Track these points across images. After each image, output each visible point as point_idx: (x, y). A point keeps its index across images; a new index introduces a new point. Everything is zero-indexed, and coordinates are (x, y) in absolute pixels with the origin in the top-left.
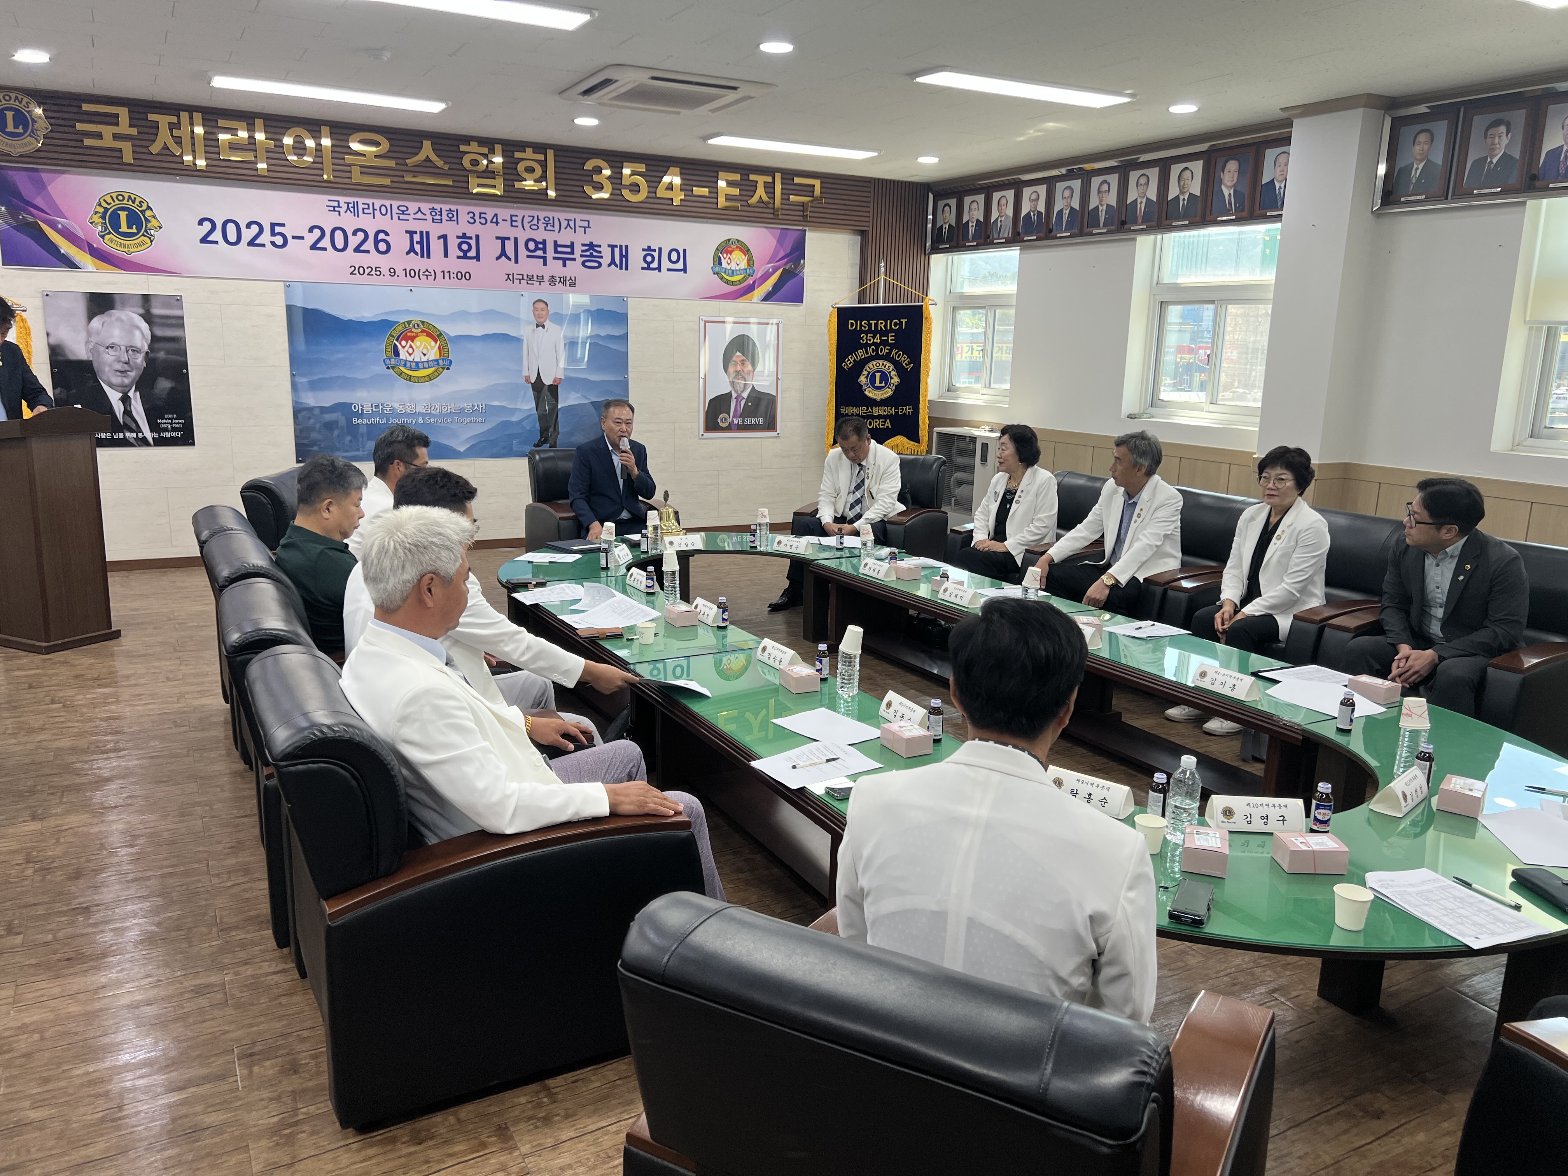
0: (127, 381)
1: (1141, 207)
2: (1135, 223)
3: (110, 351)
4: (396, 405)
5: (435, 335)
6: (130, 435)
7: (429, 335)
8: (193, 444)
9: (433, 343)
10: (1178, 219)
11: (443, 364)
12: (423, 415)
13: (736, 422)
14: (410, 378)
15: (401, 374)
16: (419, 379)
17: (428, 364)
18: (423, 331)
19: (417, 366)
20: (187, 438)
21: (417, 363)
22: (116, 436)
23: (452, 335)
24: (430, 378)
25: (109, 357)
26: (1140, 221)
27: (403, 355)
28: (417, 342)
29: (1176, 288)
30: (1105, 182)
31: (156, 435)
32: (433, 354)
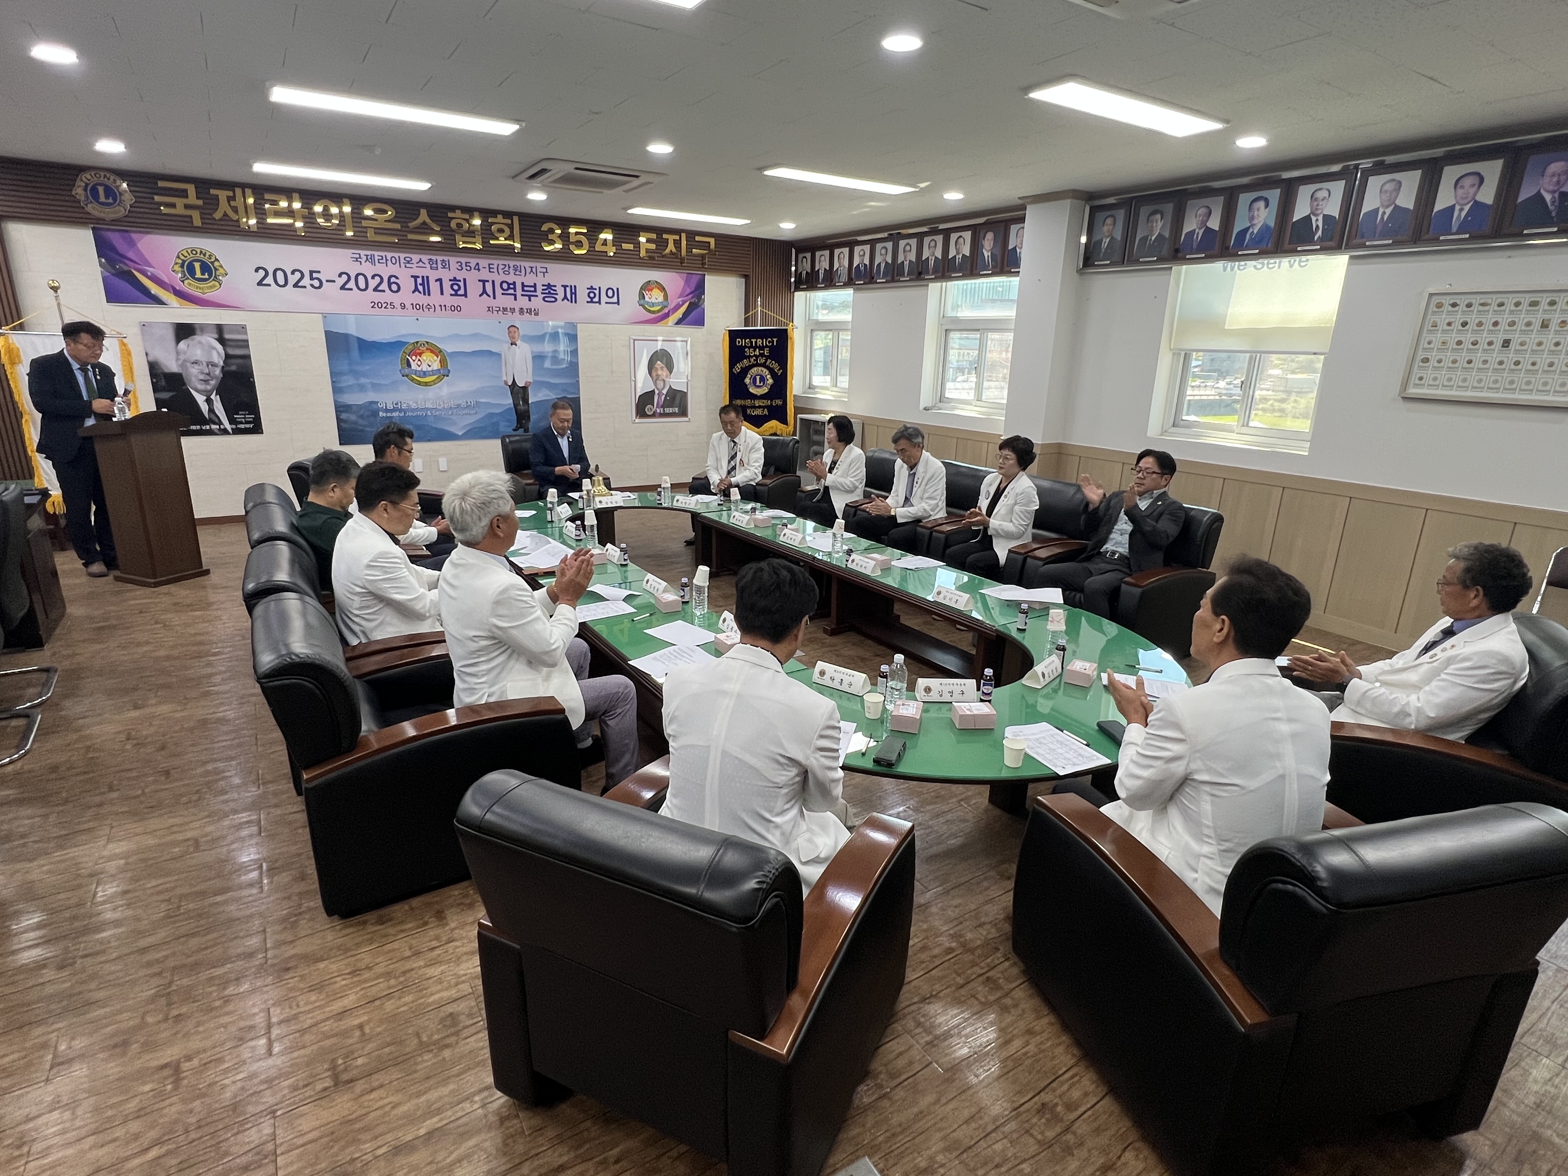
0: (209, 388)
1: (932, 263)
2: (928, 273)
3: (196, 366)
4: (411, 403)
5: (436, 351)
6: (214, 427)
7: (432, 352)
8: (262, 433)
9: (435, 358)
10: (956, 271)
11: (443, 373)
12: (431, 409)
13: (658, 411)
14: (420, 383)
15: (413, 380)
16: (426, 384)
17: (433, 373)
18: (427, 349)
19: (425, 374)
20: (257, 429)
21: (425, 373)
22: (204, 428)
23: (449, 351)
24: (434, 382)
25: (194, 371)
26: (931, 272)
27: (414, 366)
28: (424, 357)
29: (956, 320)
30: (908, 244)
31: (234, 426)
32: (436, 366)
